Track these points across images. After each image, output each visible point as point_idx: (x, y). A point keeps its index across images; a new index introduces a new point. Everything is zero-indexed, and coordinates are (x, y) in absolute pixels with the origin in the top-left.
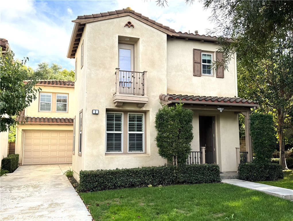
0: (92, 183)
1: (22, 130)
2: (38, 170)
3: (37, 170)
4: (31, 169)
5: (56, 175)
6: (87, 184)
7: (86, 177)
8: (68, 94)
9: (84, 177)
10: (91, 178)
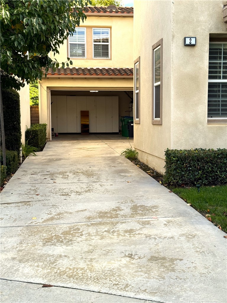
0: (191, 172)
1: (47, 87)
2: (78, 148)
3: (76, 148)
4: (67, 146)
5: (109, 155)
6: (183, 173)
7: (180, 160)
8: (110, 28)
9: (177, 161)
10: (189, 163)
